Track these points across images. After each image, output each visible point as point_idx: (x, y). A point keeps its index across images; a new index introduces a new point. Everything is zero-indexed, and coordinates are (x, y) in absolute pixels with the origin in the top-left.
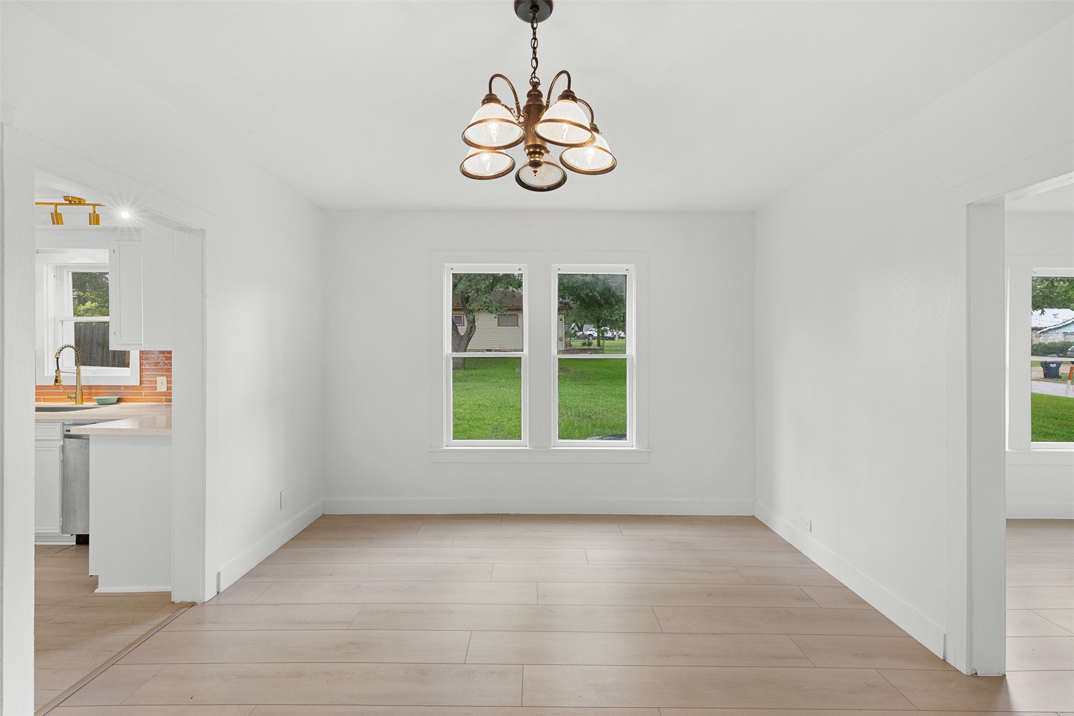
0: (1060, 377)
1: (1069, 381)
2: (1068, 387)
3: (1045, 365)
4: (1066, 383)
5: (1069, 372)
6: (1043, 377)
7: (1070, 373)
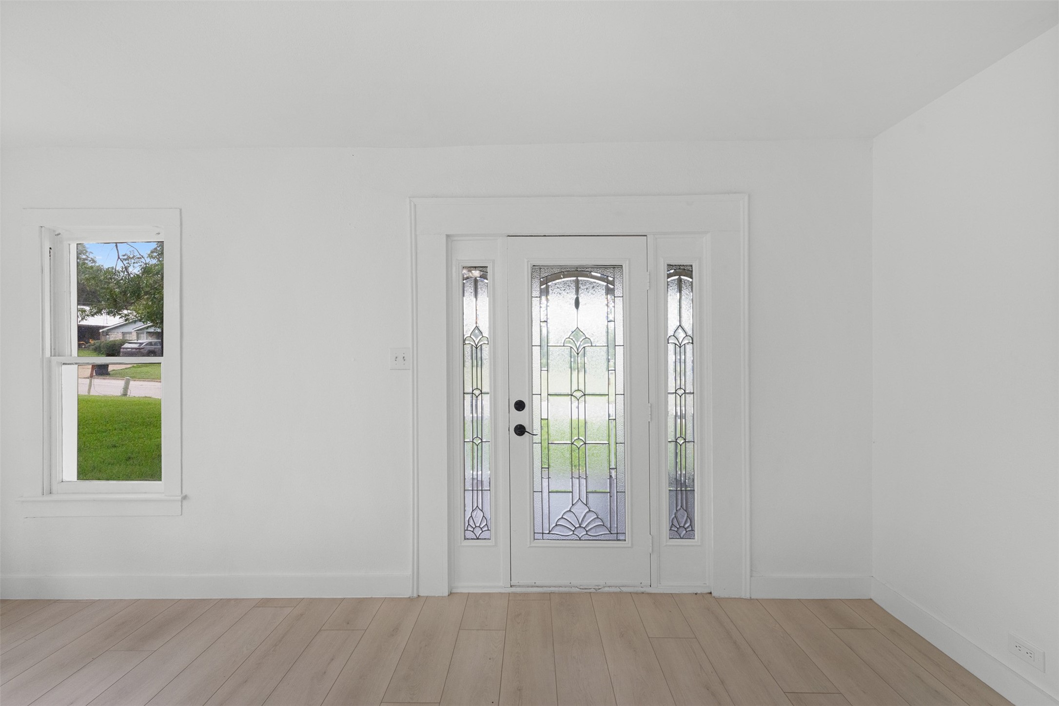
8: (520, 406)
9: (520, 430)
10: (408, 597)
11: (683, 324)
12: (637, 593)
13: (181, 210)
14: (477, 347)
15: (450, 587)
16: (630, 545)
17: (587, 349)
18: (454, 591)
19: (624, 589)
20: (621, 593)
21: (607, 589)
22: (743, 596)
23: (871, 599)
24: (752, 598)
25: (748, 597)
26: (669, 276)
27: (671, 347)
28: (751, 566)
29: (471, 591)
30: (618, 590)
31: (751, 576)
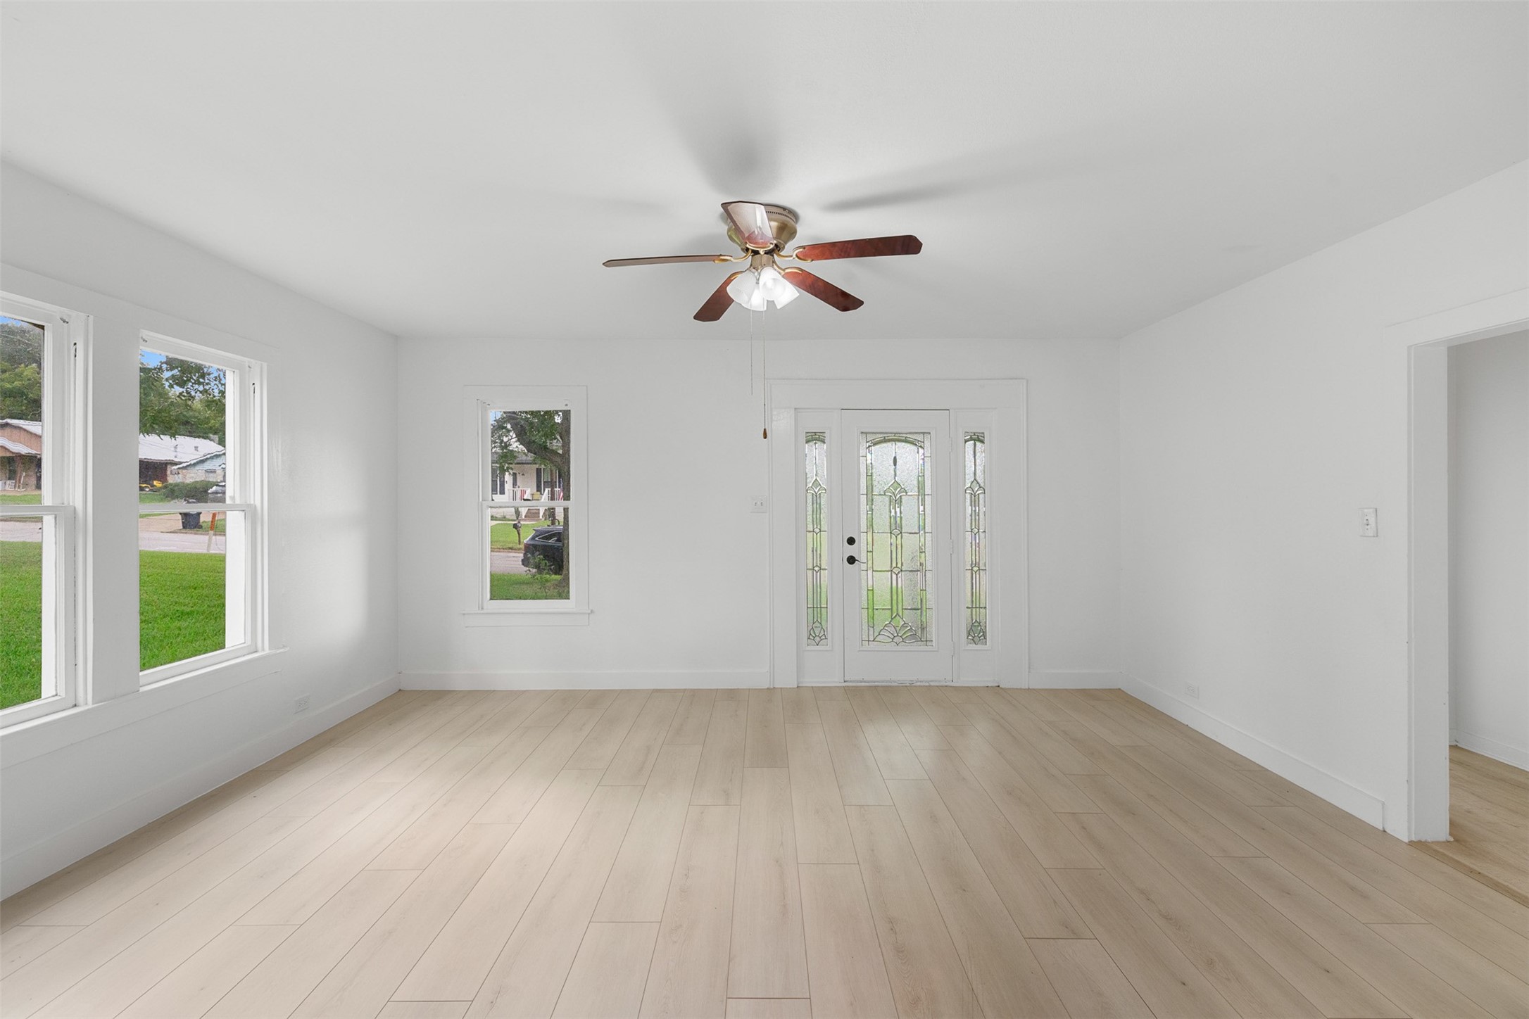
0: (201, 527)
1: (212, 532)
2: (210, 539)
3: (185, 516)
4: (208, 534)
5: (210, 519)
6: (182, 527)
7: (212, 522)
8: (851, 541)
9: (851, 560)
10: (766, 687)
11: (977, 478)
12: (942, 686)
13: (587, 387)
14: (816, 497)
15: (798, 683)
16: (936, 649)
17: (903, 497)
18: (799, 685)
19: (932, 684)
20: (930, 686)
21: (919, 684)
22: (1023, 688)
23: (1120, 689)
24: (1030, 688)
25: (1027, 687)
26: (966, 441)
27: (968, 496)
28: (1029, 663)
29: (814, 685)
30: (927, 684)
31: (1029, 672)
